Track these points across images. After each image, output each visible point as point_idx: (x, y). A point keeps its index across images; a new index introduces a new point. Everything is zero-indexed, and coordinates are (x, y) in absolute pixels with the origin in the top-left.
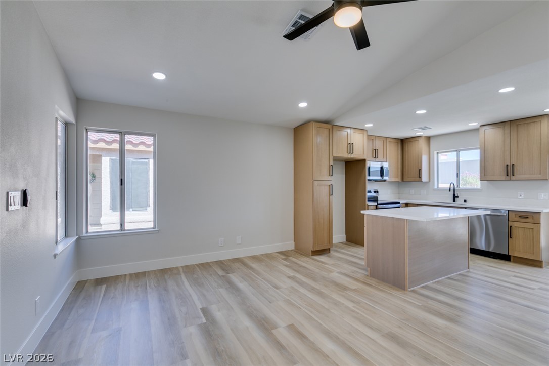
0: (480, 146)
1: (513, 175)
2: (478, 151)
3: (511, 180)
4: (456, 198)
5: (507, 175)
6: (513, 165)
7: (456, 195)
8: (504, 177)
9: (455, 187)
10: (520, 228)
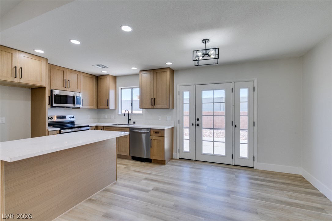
0: (140, 85)
1: (155, 105)
2: (139, 89)
3: (153, 108)
4: (130, 121)
5: (152, 105)
6: (154, 98)
7: (130, 119)
8: (150, 107)
9: (129, 113)
10: (155, 140)
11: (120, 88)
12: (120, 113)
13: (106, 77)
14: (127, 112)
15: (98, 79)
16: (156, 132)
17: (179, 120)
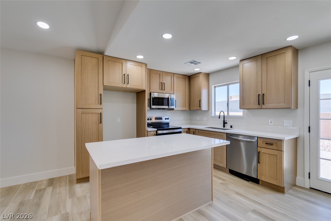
0: (240, 78)
3: (262, 109)
4: (225, 124)
5: (259, 104)
6: (263, 94)
7: (225, 122)
9: (225, 115)
10: (266, 154)
11: (213, 86)
12: (213, 115)
13: (198, 75)
14: (222, 114)
15: (190, 78)
16: (267, 143)
17: (309, 127)
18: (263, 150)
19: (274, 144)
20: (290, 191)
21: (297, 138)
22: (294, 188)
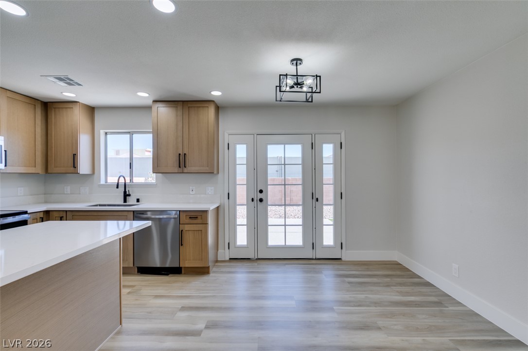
0: (153, 129)
1: (185, 167)
3: (183, 173)
4: (127, 197)
5: (180, 167)
6: (185, 154)
7: (127, 193)
8: (176, 170)
9: (126, 182)
10: (190, 232)
11: (102, 132)
12: (103, 182)
13: (70, 105)
14: (122, 180)
15: (47, 108)
16: (192, 217)
17: (229, 194)
18: (187, 227)
19: (199, 217)
20: (214, 269)
21: (218, 207)
22: (216, 264)
